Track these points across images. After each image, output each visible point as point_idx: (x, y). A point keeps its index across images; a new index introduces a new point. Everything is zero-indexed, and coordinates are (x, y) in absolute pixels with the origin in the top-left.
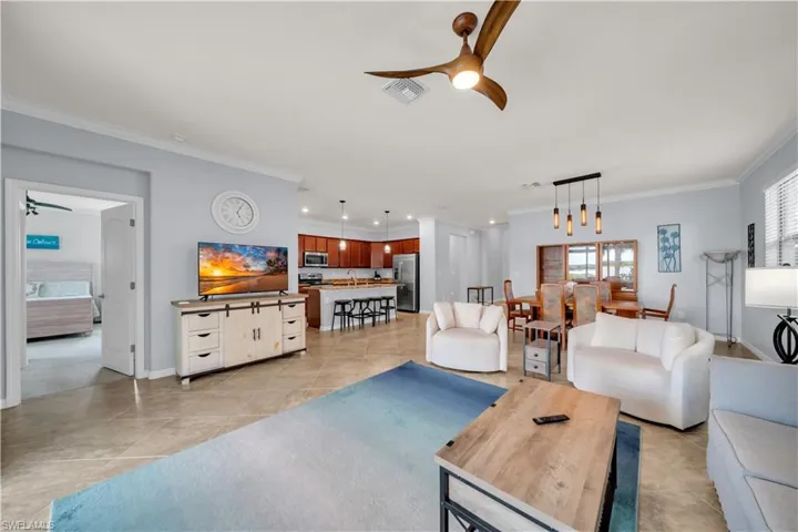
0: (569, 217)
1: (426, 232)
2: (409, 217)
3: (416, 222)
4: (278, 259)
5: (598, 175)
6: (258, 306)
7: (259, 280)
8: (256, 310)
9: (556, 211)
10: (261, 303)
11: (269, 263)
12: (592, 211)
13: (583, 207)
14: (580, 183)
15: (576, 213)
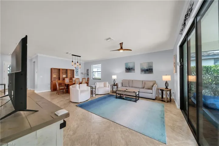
5: (80, 57)
9: (72, 61)
13: (78, 62)
14: (77, 57)
15: (76, 63)
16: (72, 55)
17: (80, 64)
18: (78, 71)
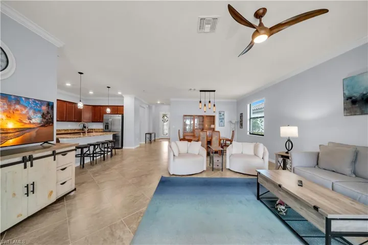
0: (205, 105)
1: (128, 103)
2: (120, 93)
3: (122, 97)
4: (48, 113)
5: (214, 91)
6: (31, 159)
7: (37, 132)
8: (29, 164)
9: (200, 102)
10: (35, 156)
11: (43, 116)
12: (212, 104)
13: (210, 102)
14: (204, 92)
15: (207, 104)
16: (201, 91)
17: (214, 105)
18: (223, 119)
